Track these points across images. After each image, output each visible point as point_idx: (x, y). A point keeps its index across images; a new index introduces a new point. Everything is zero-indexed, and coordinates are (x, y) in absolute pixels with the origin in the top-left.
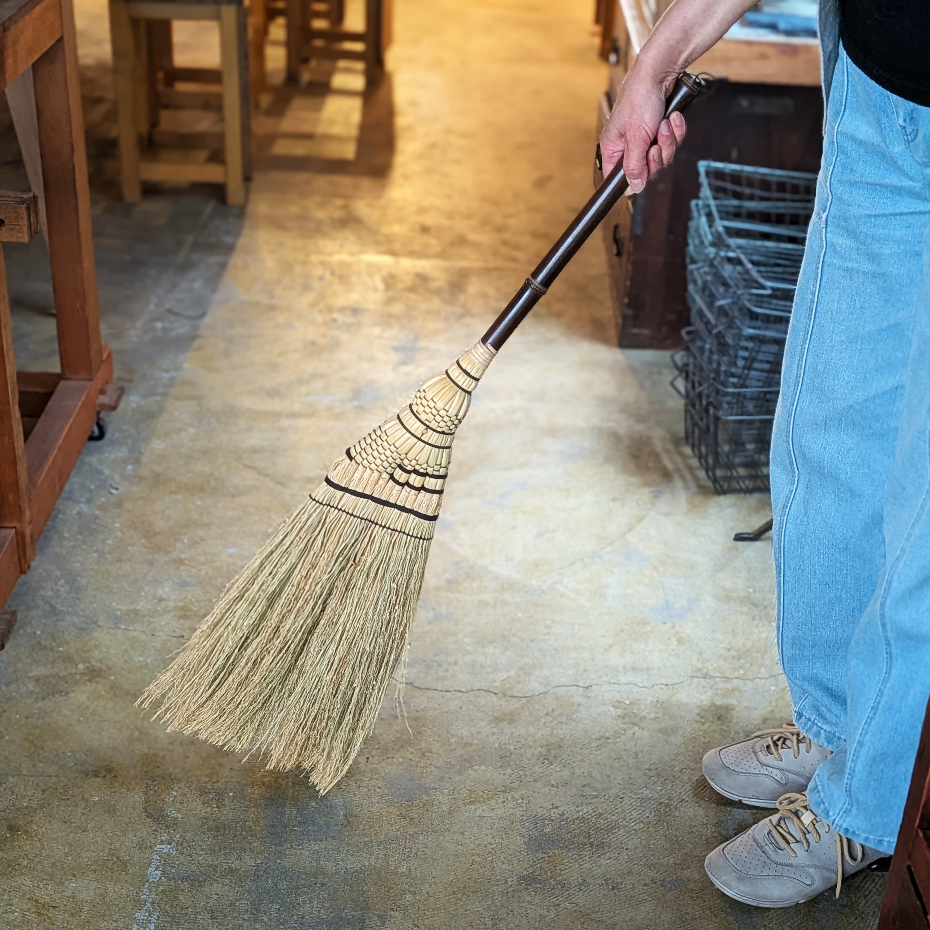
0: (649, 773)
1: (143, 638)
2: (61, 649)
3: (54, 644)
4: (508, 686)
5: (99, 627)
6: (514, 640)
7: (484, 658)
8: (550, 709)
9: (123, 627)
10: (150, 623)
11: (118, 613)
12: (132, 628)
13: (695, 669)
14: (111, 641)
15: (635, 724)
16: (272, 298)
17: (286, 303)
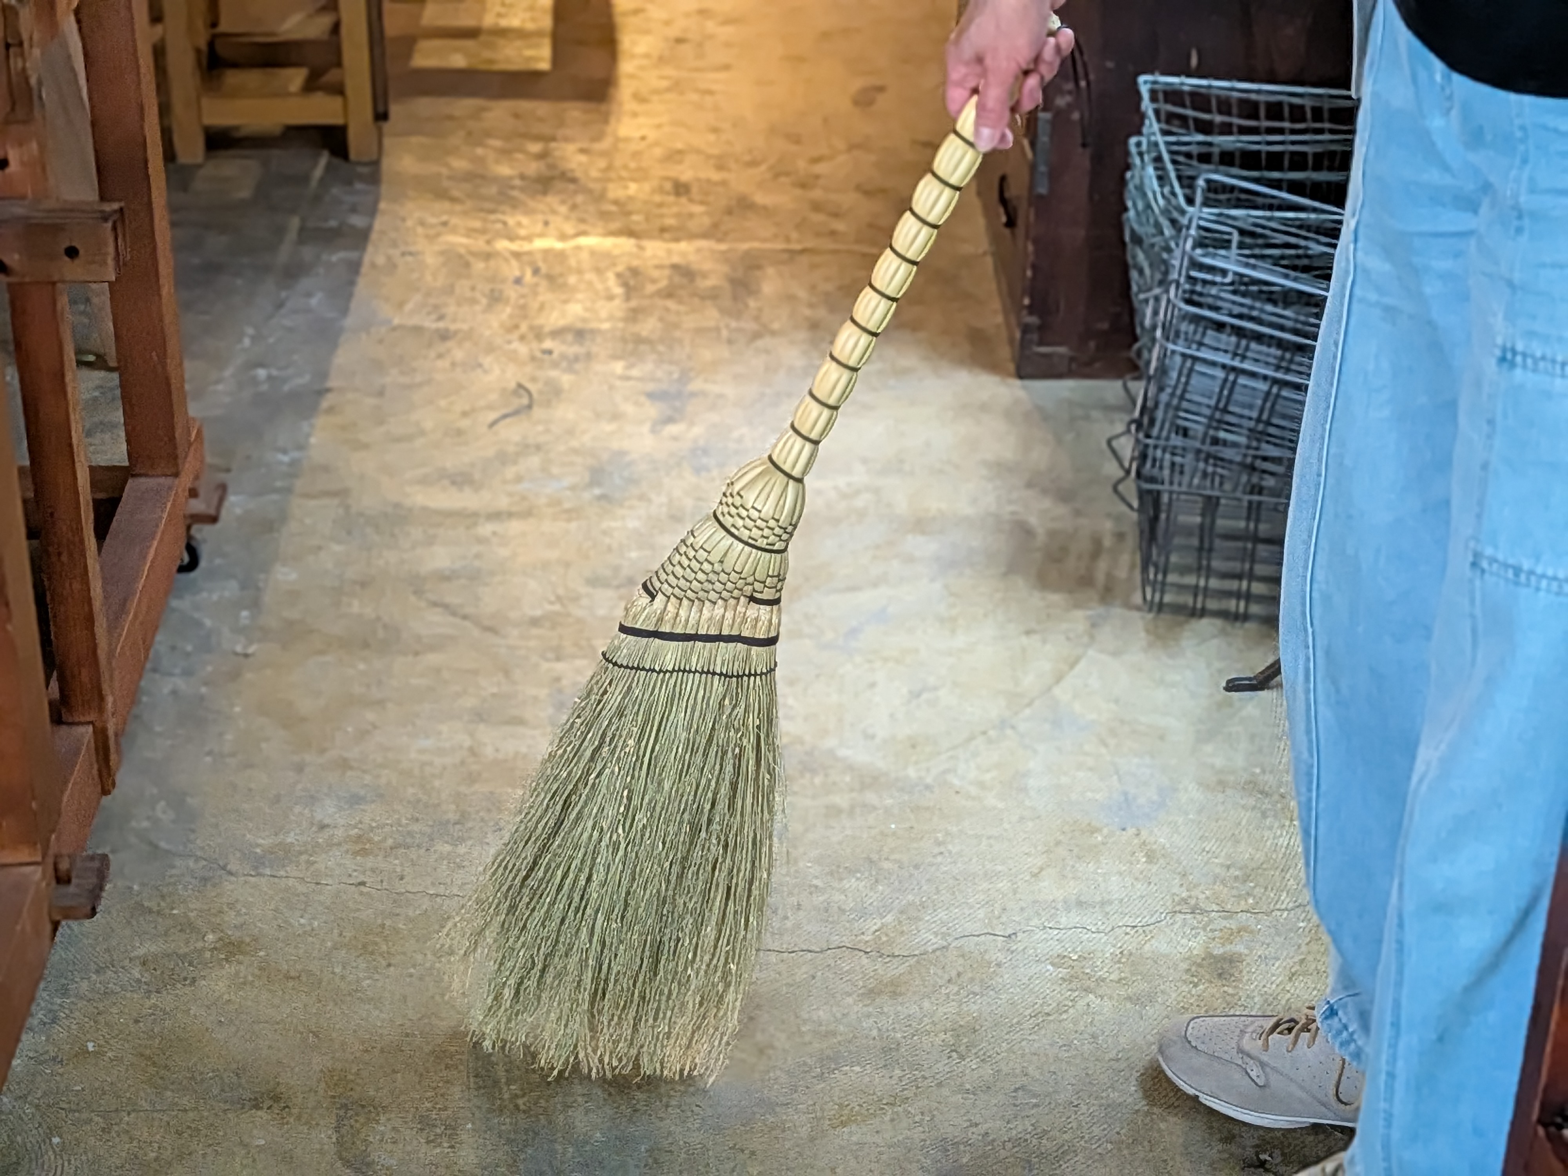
0: (1115, 1065)
1: (301, 888)
2: (175, 912)
3: (163, 904)
4: (884, 939)
5: (230, 873)
6: (886, 865)
7: (843, 897)
8: (954, 973)
9: (268, 871)
10: (310, 863)
11: (258, 850)
12: (282, 873)
13: (1177, 899)
14: (252, 895)
15: (1087, 990)
16: (441, 318)
17: (465, 327)
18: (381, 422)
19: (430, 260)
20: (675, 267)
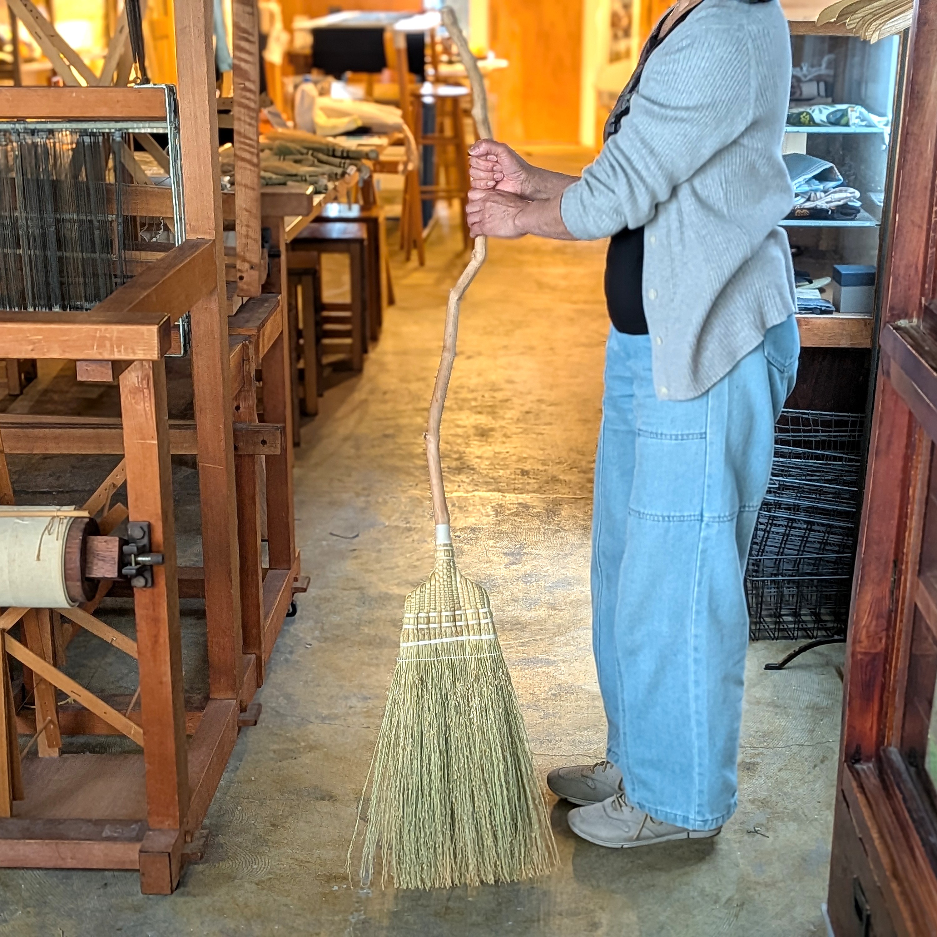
1: (342, 728)
2: (287, 735)
3: (282, 732)
5: (311, 722)
7: (581, 737)
9: (327, 722)
10: (345, 720)
11: (323, 715)
12: (333, 723)
14: (320, 730)
16: (408, 522)
17: (419, 526)
18: (379, 563)
19: (403, 500)
20: (519, 504)
